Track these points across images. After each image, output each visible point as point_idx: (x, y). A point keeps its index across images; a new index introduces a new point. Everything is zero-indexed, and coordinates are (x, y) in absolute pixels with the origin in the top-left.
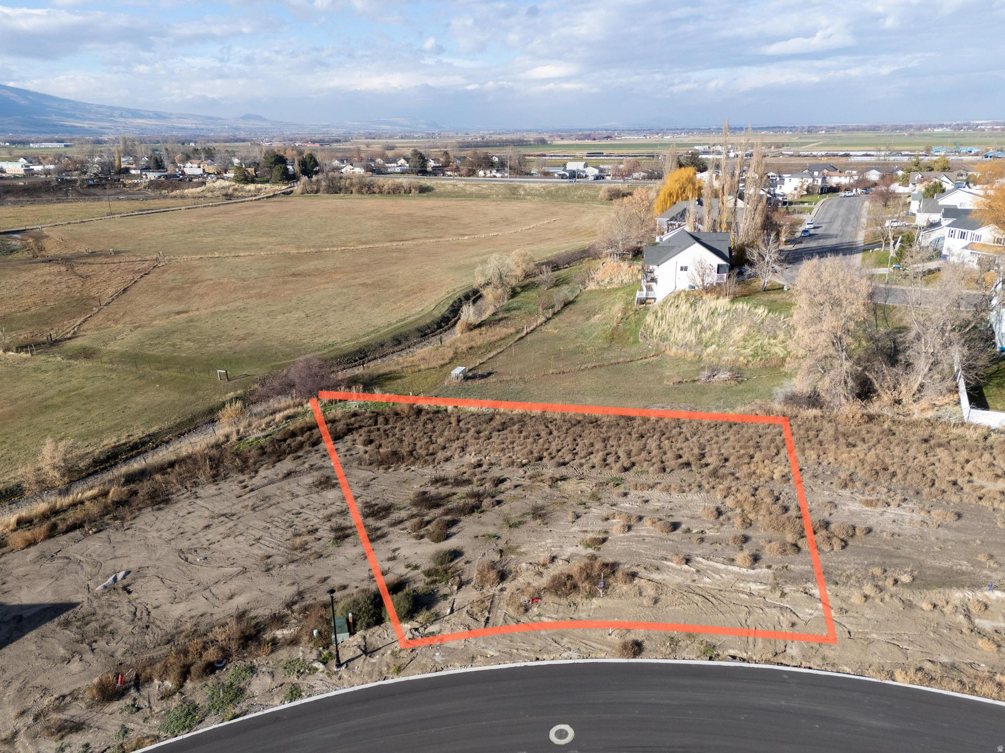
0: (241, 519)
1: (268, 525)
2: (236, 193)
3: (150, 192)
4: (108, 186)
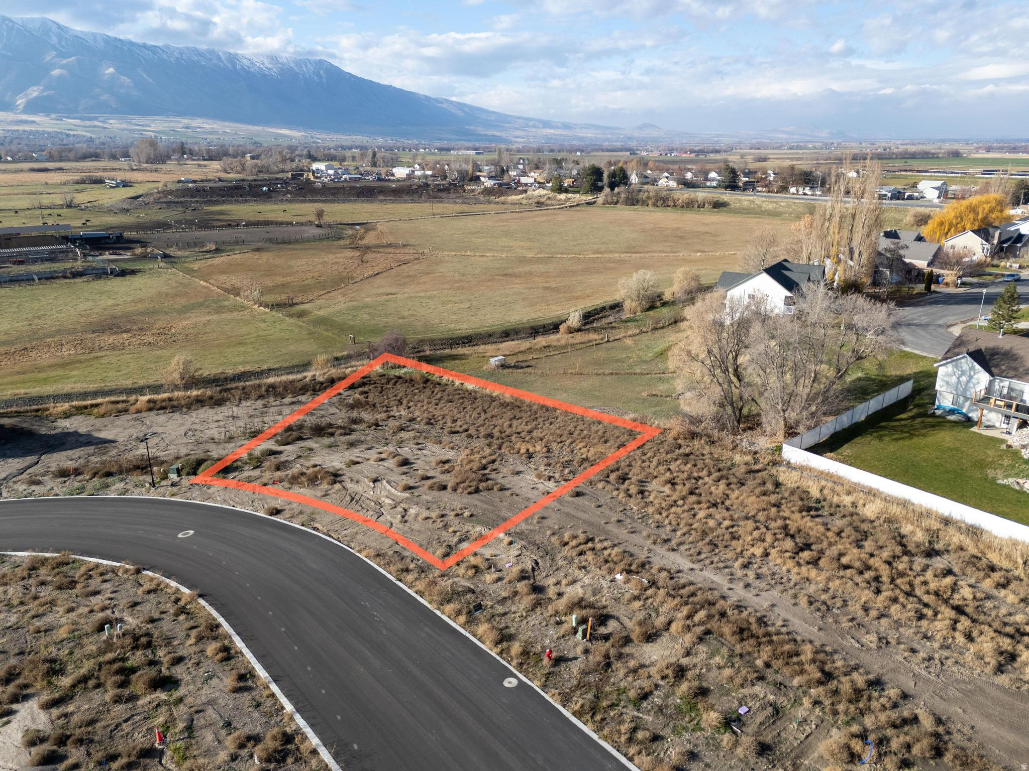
2: (549, 202)
3: (482, 198)
4: (452, 191)
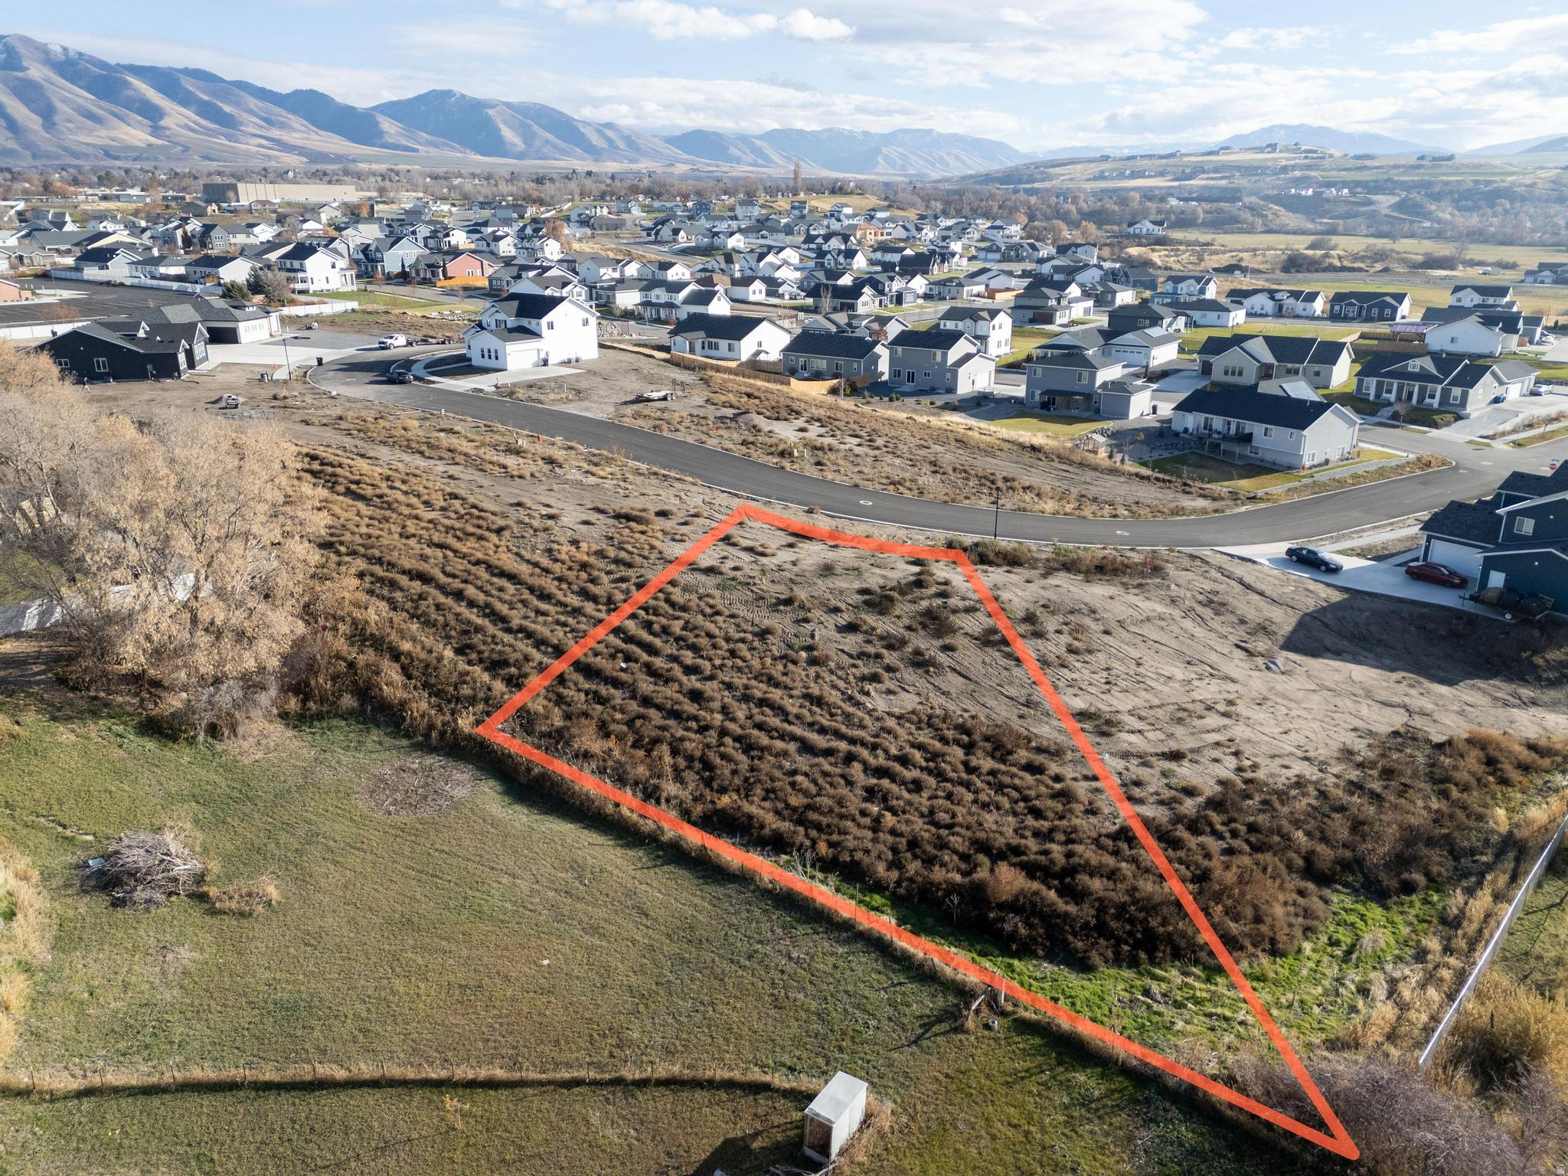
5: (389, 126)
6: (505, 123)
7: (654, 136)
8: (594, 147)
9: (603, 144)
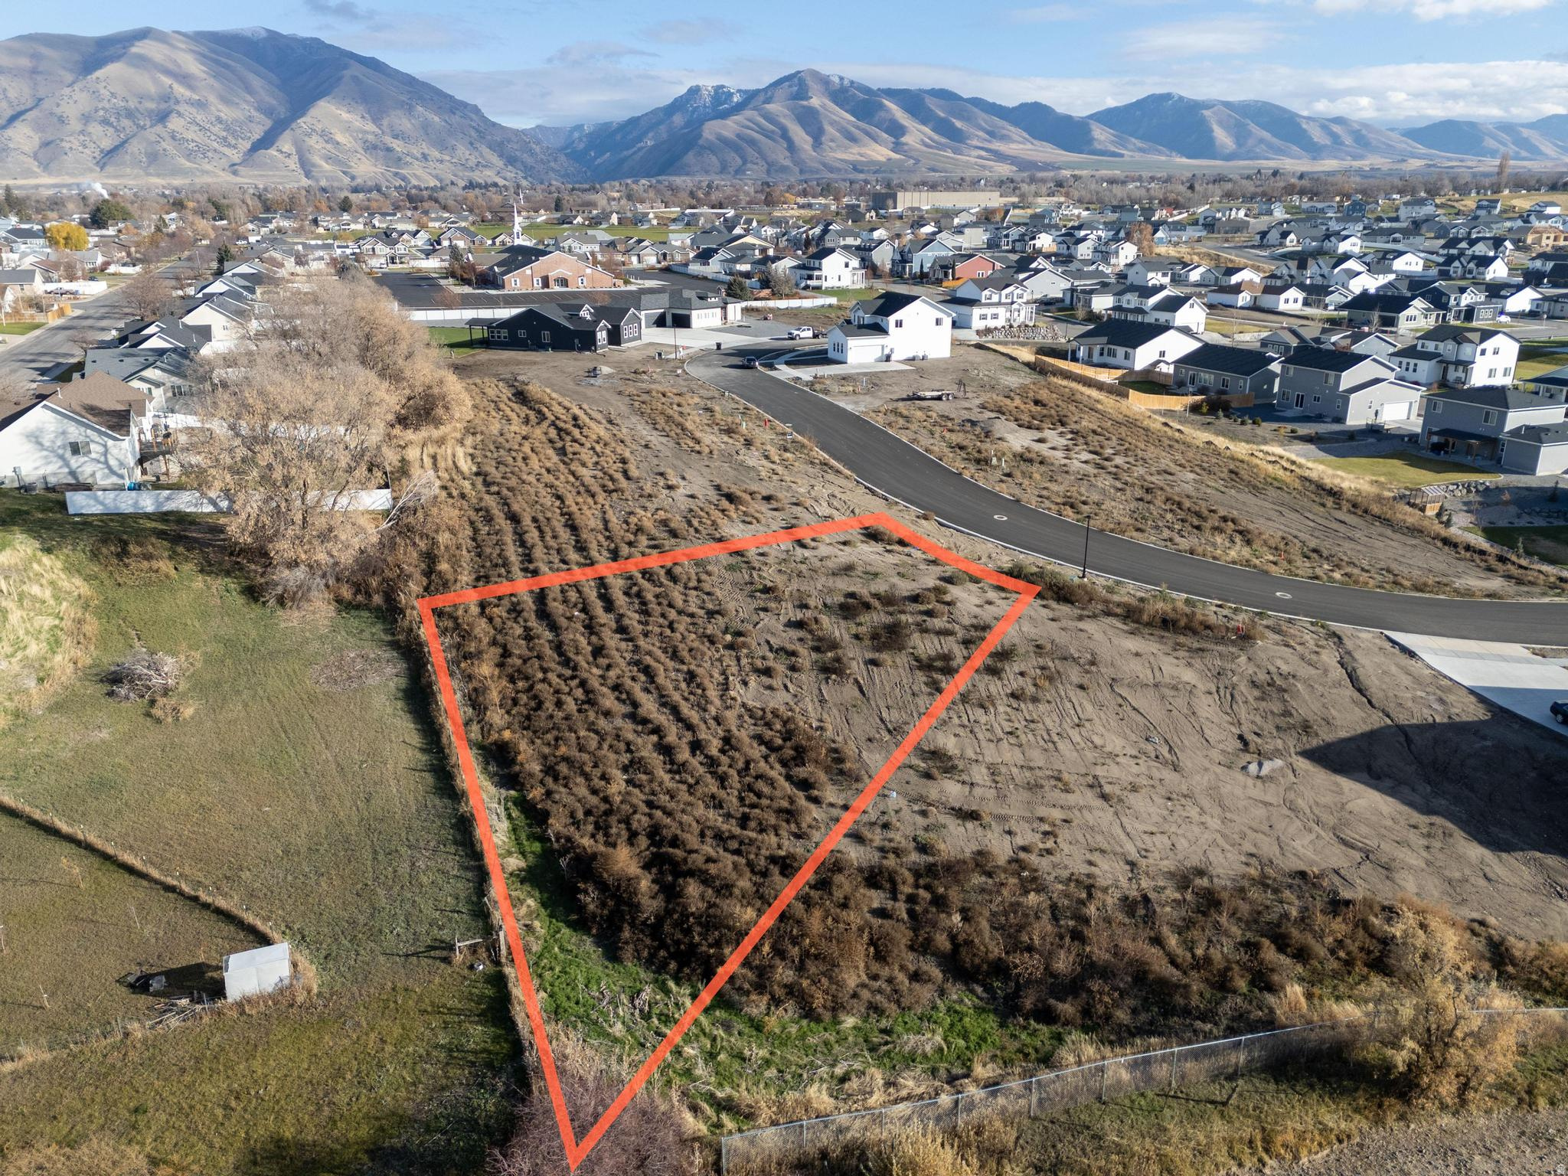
0: (1083, 771)
1: (1056, 738)
5: (1101, 134)
6: (1220, 123)
7: (1392, 130)
8: (1315, 144)
9: (1326, 141)
